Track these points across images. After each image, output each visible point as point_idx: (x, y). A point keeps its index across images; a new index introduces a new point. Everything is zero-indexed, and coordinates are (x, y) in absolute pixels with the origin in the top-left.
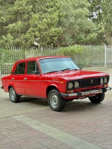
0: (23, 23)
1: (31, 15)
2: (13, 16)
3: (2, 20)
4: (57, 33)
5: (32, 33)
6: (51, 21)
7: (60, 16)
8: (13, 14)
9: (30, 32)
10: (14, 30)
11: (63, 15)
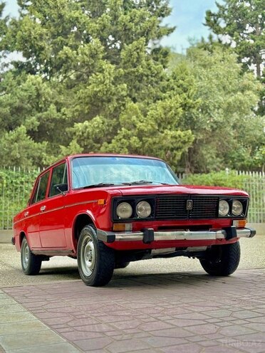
0: (105, 120)
1: (124, 105)
2: (87, 107)
3: (64, 114)
4: (182, 142)
5: (123, 140)
6: (165, 114)
7: (190, 107)
8: (87, 104)
9: (120, 139)
10: (85, 135)
11: (196, 103)
